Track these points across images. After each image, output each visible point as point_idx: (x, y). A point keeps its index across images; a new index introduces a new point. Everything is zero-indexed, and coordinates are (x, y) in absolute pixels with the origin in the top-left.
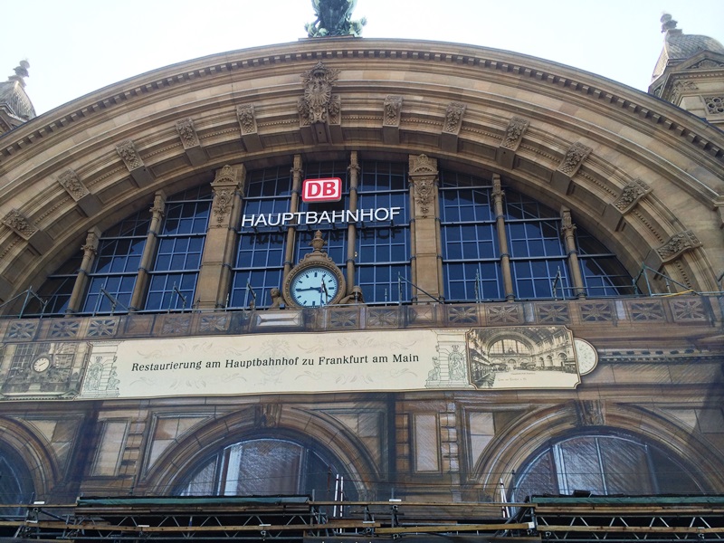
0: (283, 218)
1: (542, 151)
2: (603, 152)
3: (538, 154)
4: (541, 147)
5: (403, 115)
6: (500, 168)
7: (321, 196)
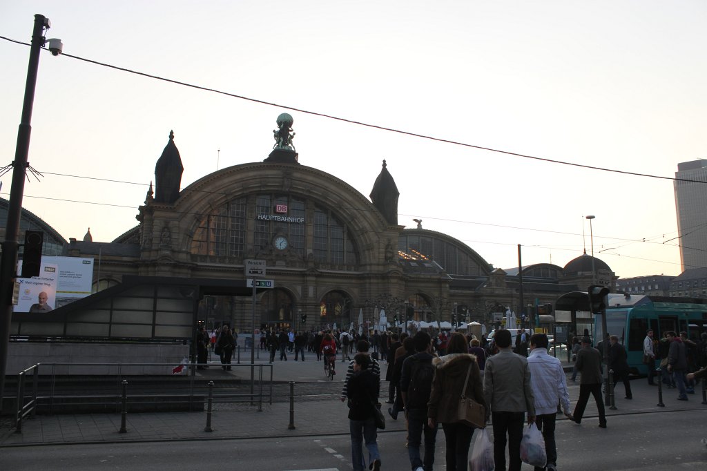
0: (271, 218)
2: (359, 216)
3: (344, 212)
4: (345, 210)
6: (332, 210)
7: (282, 211)
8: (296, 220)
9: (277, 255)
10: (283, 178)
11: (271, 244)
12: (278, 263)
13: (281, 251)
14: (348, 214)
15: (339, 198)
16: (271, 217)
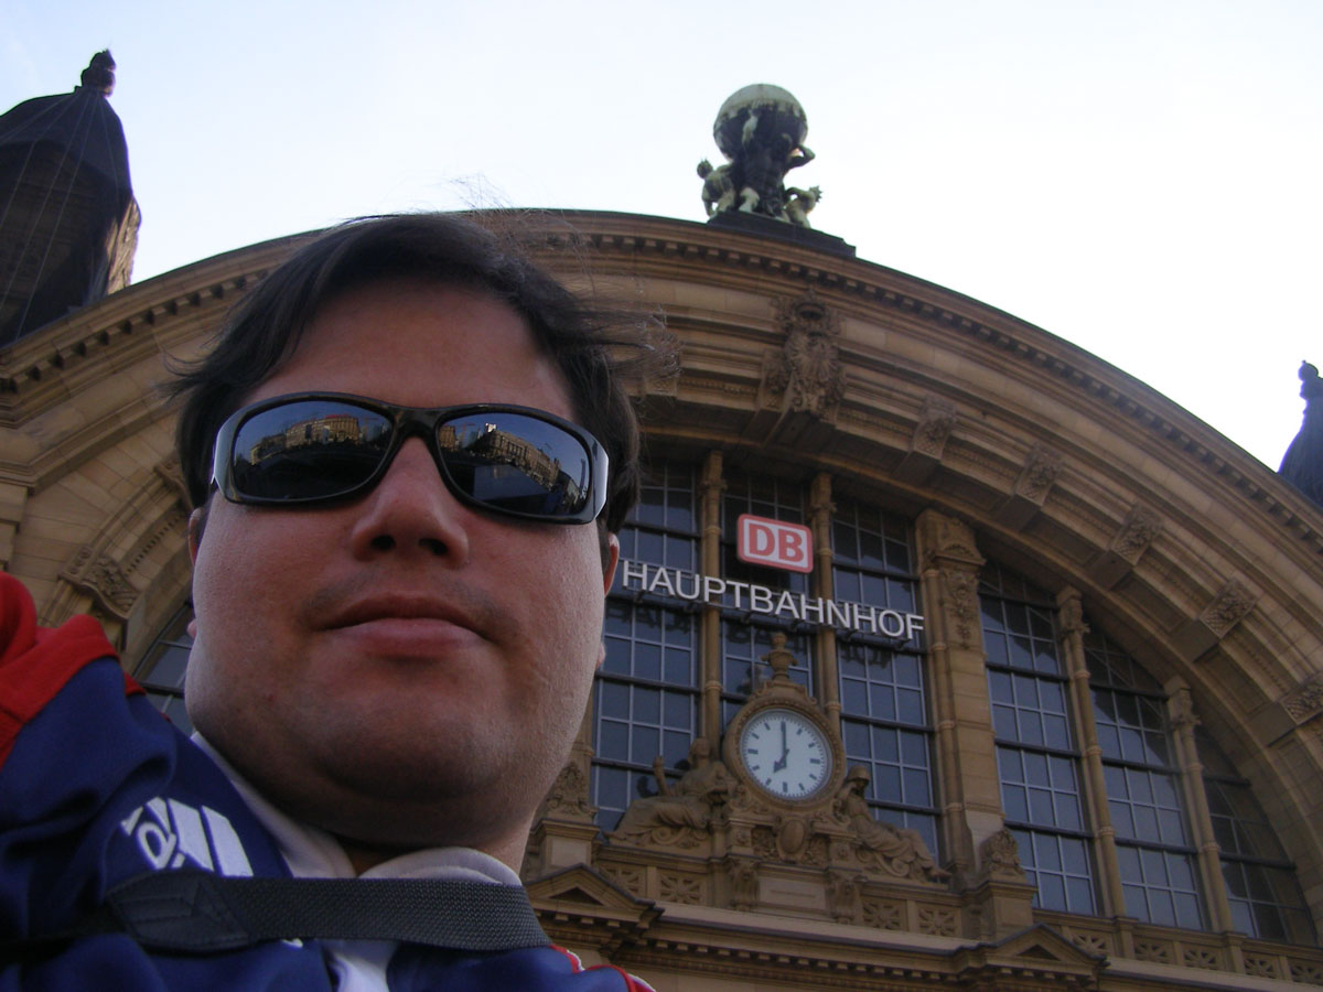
0: (705, 590)
1: (1174, 575)
2: (1268, 605)
3: (1167, 580)
4: (1175, 569)
5: (952, 441)
6: (1091, 583)
7: (777, 559)
8: (877, 622)
9: (763, 833)
10: (780, 339)
11: (718, 753)
12: (772, 887)
13: (790, 804)
14: (1199, 595)
15: (1131, 498)
16: (707, 586)
